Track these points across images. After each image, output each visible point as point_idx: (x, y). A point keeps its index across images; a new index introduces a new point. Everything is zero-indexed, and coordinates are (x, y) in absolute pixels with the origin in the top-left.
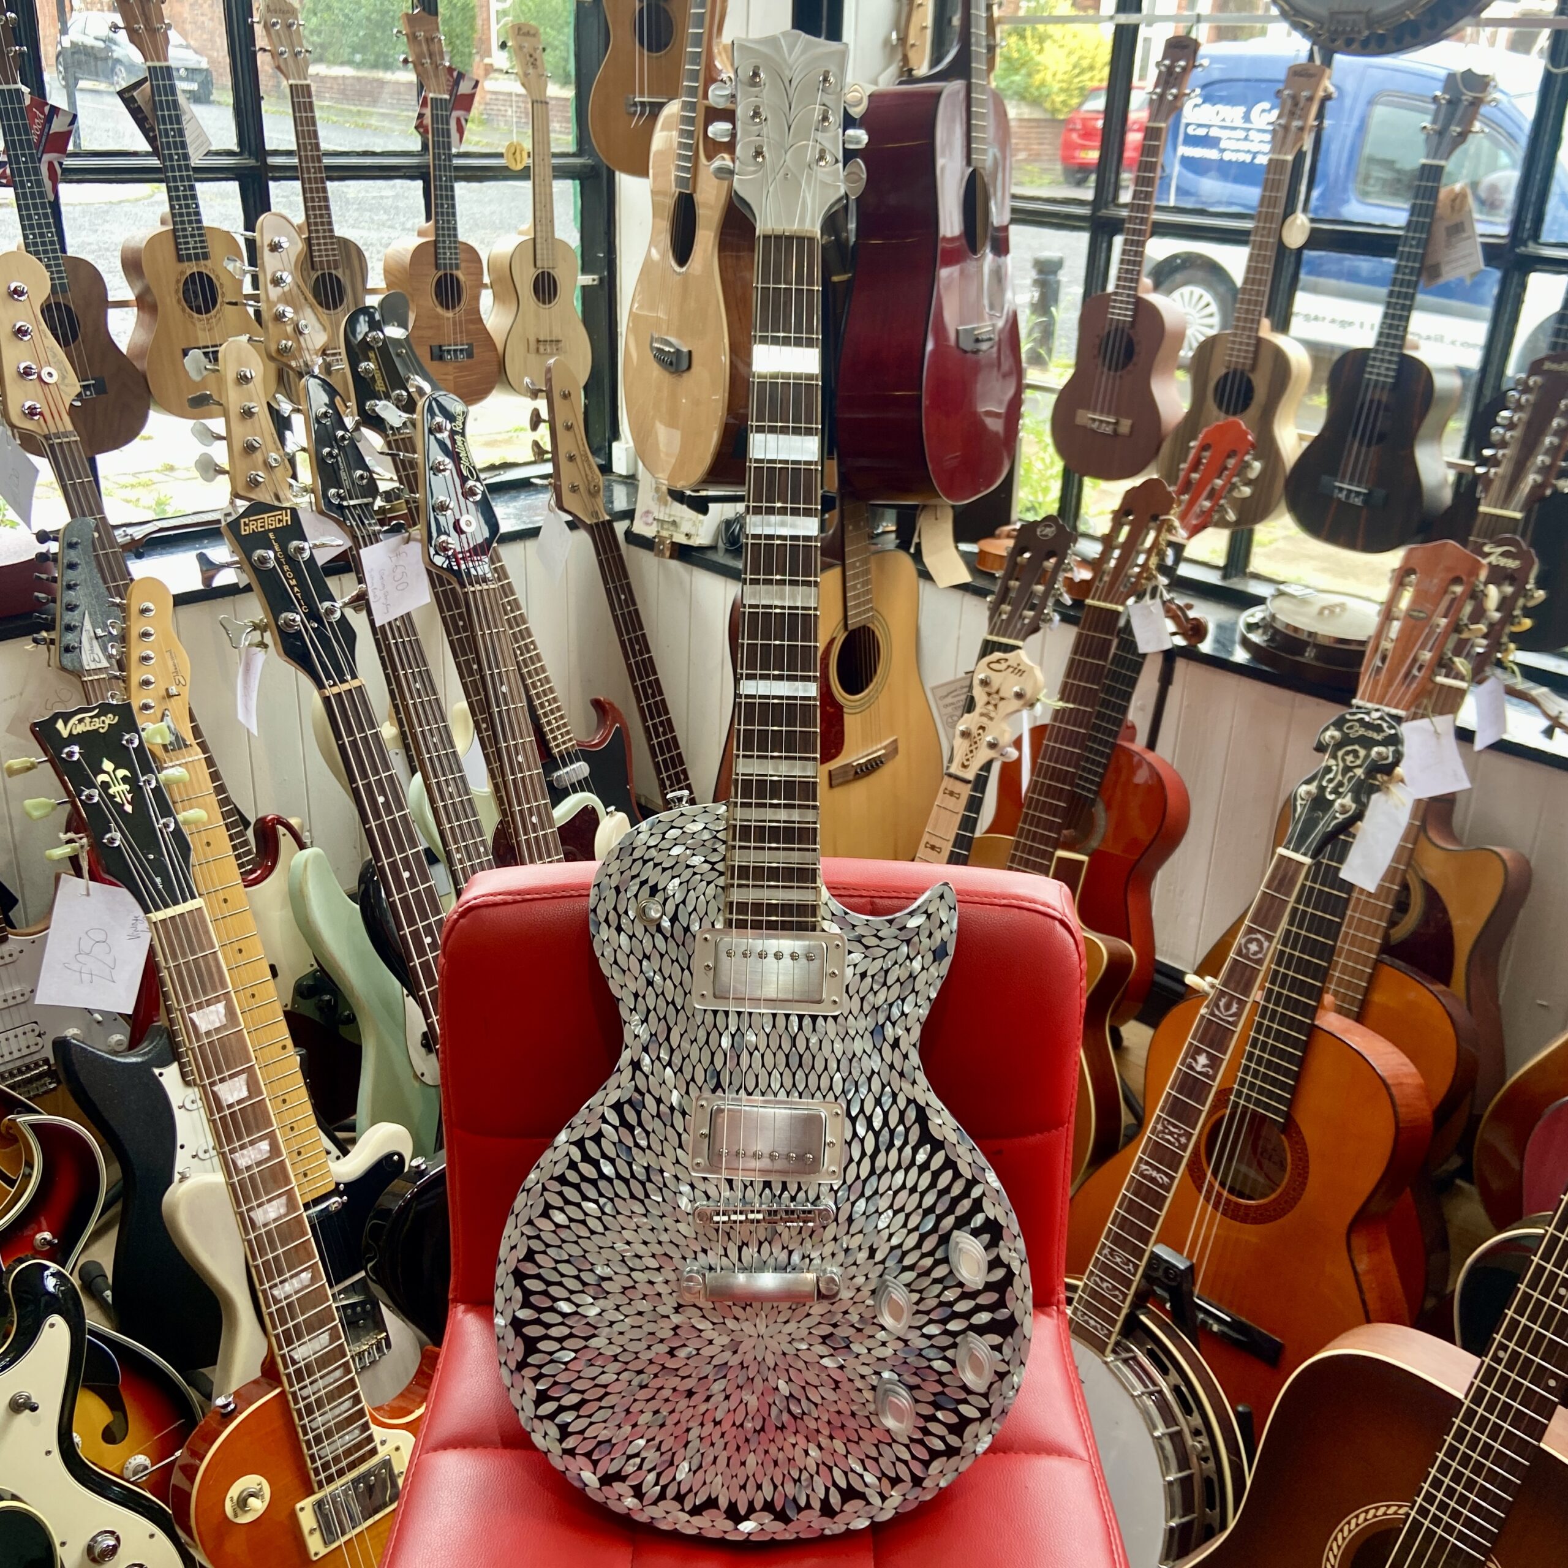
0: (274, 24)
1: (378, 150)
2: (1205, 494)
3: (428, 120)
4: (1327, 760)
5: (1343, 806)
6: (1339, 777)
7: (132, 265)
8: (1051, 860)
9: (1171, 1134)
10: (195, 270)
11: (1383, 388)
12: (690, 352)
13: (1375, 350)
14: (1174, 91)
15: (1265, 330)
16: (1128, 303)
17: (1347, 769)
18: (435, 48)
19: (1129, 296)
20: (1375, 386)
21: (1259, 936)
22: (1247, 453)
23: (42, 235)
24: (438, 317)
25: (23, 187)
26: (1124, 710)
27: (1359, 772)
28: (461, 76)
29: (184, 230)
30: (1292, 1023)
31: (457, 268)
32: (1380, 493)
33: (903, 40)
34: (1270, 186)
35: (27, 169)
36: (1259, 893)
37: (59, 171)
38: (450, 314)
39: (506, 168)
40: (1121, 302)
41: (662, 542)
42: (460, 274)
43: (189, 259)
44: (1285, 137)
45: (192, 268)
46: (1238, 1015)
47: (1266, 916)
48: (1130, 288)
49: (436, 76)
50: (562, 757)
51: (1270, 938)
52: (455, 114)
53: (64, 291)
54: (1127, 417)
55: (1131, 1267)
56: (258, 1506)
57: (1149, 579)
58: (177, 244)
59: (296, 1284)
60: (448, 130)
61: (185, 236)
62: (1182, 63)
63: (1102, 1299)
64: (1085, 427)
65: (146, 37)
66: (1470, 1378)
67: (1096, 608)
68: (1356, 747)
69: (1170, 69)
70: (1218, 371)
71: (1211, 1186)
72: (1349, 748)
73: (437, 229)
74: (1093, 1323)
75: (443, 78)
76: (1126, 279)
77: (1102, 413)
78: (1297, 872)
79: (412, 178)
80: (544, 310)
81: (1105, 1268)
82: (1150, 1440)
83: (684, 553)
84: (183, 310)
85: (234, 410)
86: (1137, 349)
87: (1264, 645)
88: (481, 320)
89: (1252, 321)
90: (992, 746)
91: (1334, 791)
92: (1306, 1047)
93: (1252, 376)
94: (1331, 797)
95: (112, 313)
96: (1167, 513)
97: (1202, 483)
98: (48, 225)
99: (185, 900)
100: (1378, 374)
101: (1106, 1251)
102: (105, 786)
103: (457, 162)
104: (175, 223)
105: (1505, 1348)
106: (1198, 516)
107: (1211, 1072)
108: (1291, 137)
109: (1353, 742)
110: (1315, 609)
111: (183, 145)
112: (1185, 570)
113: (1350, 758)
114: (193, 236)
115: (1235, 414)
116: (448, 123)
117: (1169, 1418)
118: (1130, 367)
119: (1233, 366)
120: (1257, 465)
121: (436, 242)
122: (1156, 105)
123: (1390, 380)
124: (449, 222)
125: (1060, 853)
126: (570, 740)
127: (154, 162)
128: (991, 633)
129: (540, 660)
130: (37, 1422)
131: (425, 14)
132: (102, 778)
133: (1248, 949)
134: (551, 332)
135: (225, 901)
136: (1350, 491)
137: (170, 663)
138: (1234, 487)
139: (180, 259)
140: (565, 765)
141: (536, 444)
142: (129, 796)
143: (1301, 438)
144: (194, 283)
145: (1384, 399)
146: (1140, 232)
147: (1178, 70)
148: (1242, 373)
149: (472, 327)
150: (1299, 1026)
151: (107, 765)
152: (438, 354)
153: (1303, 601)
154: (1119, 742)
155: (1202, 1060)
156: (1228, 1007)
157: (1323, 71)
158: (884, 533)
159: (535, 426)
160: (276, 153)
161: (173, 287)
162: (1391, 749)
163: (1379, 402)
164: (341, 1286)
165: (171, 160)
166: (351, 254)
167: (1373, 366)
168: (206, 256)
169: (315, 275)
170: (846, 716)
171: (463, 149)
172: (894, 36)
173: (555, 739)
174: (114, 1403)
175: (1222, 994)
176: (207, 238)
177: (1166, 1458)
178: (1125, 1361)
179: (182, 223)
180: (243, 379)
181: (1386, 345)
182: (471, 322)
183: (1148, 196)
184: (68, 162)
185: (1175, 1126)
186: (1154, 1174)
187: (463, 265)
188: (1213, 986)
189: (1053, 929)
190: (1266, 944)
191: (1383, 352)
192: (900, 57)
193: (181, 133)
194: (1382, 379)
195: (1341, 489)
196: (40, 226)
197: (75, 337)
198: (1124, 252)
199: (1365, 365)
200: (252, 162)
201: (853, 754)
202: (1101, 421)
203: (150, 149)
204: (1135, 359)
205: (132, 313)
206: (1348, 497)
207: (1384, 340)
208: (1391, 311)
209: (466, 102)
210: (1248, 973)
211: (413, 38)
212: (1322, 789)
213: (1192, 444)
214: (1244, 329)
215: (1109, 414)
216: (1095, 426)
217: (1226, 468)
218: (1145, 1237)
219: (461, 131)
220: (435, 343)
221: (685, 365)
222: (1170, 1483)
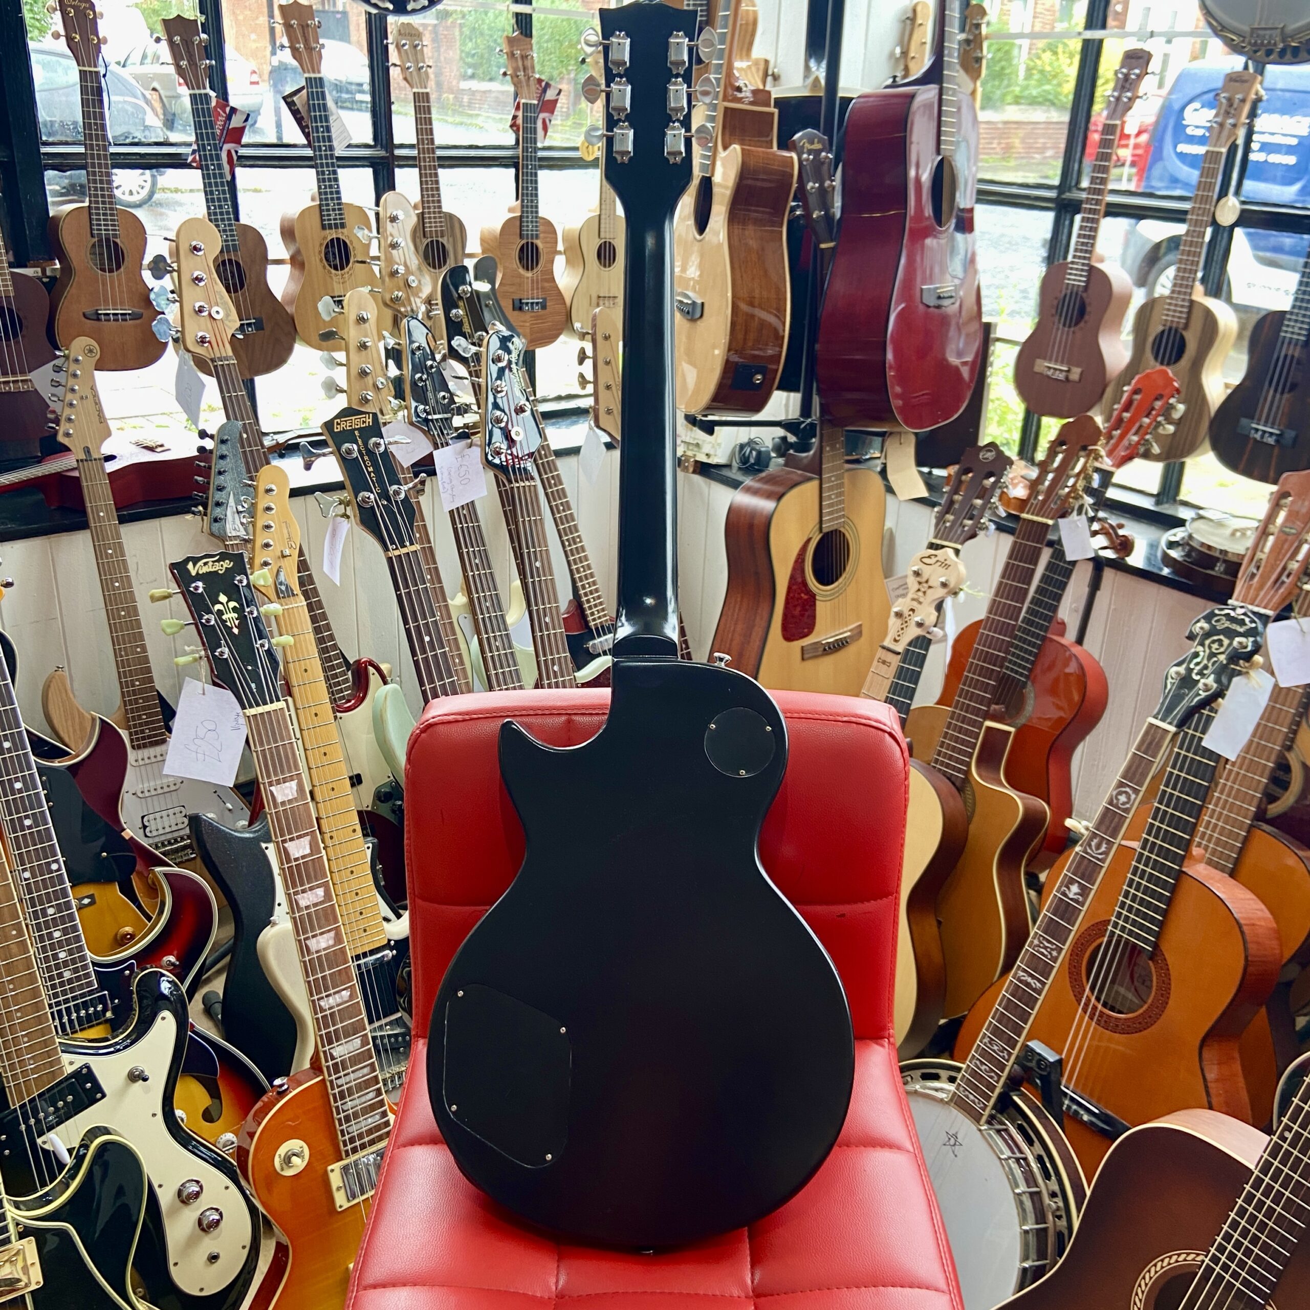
0: (404, 45)
1: (480, 144)
2: (1134, 430)
3: (520, 121)
4: (1195, 647)
5: (1205, 685)
6: (1205, 662)
7: (288, 233)
8: (980, 729)
9: (1045, 948)
10: (334, 236)
11: (1296, 345)
12: (703, 304)
13: (1291, 313)
14: (1129, 94)
15: (1199, 294)
16: (1082, 270)
17: (1212, 655)
18: (528, 63)
19: (1083, 264)
20: (1290, 343)
21: (1128, 789)
22: (1173, 396)
23: (220, 207)
24: (520, 276)
25: (208, 169)
26: (1055, 609)
27: (1222, 658)
28: (548, 85)
29: (328, 205)
30: (1162, 868)
31: (537, 237)
32: (1290, 434)
33: (905, 53)
34: (1207, 173)
35: (211, 155)
36: (1130, 755)
37: (235, 158)
38: (529, 274)
39: (581, 159)
40: (1077, 269)
41: (687, 460)
42: (539, 243)
43: (330, 227)
44: (1220, 133)
45: (332, 234)
46: (1106, 853)
47: (1134, 774)
48: (1085, 258)
49: (528, 85)
50: (597, 629)
51: (1136, 792)
52: (542, 116)
53: (235, 250)
54: (1078, 366)
55: (1005, 1054)
56: (299, 1164)
57: (1076, 498)
58: (322, 216)
59: (337, 999)
60: (535, 128)
61: (328, 210)
62: (1137, 71)
63: (980, 1078)
64: (1041, 374)
65: (305, 55)
66: (1261, 1153)
67: (1029, 521)
68: (1221, 637)
69: (1126, 77)
70: (1156, 329)
71: (1088, 999)
72: (1215, 638)
73: (522, 206)
74: (972, 1098)
75: (533, 86)
76: (1081, 251)
77: (1056, 362)
78: (1162, 738)
79: (506, 166)
80: (605, 272)
81: (984, 1053)
82: (1011, 1195)
83: (704, 469)
84: (324, 267)
85: (353, 344)
86: (1088, 309)
87: (1180, 559)
88: (553, 280)
89: (1187, 286)
90: (920, 625)
91: (1200, 673)
92: (1174, 889)
93: (1185, 333)
94: (1197, 678)
95: (271, 269)
96: (1095, 444)
97: (1132, 421)
98: (225, 200)
99: (272, 702)
100: (1293, 333)
101: (986, 1040)
102: (220, 613)
103: (540, 154)
104: (321, 200)
105: (1290, 1129)
106: (1127, 448)
107: (1081, 899)
108: (1225, 133)
109: (1218, 633)
110: (1228, 532)
111: (330, 139)
112: (1112, 493)
113: (1215, 646)
114: (334, 210)
115: (1168, 364)
116: (535, 123)
117: (1030, 1179)
118: (1082, 324)
119: (1168, 324)
120: (1181, 408)
121: (521, 217)
122: (1113, 106)
123: (1303, 338)
124: (532, 201)
125: (989, 723)
126: (605, 616)
127: (309, 152)
128: (936, 537)
129: (584, 551)
130: (147, 1090)
131: (523, 37)
132: (218, 607)
133: (1117, 799)
134: (609, 291)
135: (316, 715)
136: (1264, 432)
137: (285, 531)
138: (1159, 424)
139: (324, 227)
140: (599, 636)
141: (582, 376)
142: (237, 622)
143: (1227, 386)
144: (333, 246)
145: (1296, 355)
146: (1094, 212)
147: (1133, 77)
148: (1176, 330)
149: (546, 285)
150: (1169, 871)
151: (223, 598)
152: (519, 306)
153: (1220, 524)
154: (1049, 635)
155: (1075, 888)
156: (1098, 846)
157: (1255, 78)
158: (871, 458)
159: (581, 362)
160: (402, 146)
161: (317, 249)
162: (1251, 639)
163: (1293, 357)
164: (388, 1019)
165: (320, 150)
166: (454, 225)
167: (1288, 326)
168: (343, 226)
169: (426, 241)
170: (818, 603)
171: (547, 143)
172: (898, 50)
173: (592, 614)
174: (214, 1093)
175: (1094, 835)
176: (345, 211)
177: (1024, 1210)
178: (998, 1131)
179: (327, 199)
180: (361, 320)
181: (1300, 308)
182: (547, 280)
183: (1104, 181)
184: (243, 152)
185: (1049, 942)
186: (1029, 980)
187: (541, 235)
188: (1087, 829)
189: (882, 740)
190: (1133, 796)
191: (1297, 314)
192: (902, 67)
193: (328, 129)
194: (1295, 337)
195: (1257, 430)
196: (219, 200)
197: (242, 286)
198: (1081, 228)
199: (1282, 324)
200: (383, 153)
201: (823, 634)
202: (1055, 369)
203: (306, 142)
204: (1086, 317)
205: (287, 268)
206: (1262, 437)
207: (1298, 304)
208: (1305, 280)
209: (550, 106)
210: (1116, 820)
211: (511, 55)
212: (1190, 671)
213: (1125, 388)
214: (1179, 293)
215: (1062, 363)
216: (1050, 373)
217: (1153, 409)
218: (1018, 1031)
219: (545, 129)
220: (517, 297)
221: (698, 315)
222: (1026, 1232)
